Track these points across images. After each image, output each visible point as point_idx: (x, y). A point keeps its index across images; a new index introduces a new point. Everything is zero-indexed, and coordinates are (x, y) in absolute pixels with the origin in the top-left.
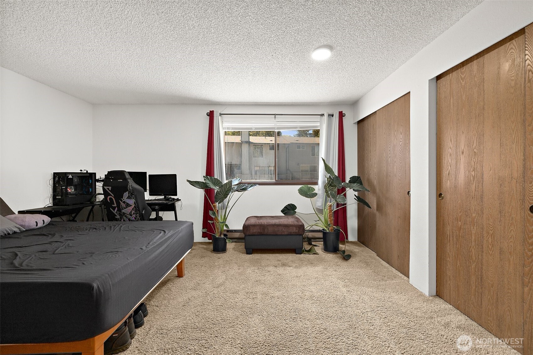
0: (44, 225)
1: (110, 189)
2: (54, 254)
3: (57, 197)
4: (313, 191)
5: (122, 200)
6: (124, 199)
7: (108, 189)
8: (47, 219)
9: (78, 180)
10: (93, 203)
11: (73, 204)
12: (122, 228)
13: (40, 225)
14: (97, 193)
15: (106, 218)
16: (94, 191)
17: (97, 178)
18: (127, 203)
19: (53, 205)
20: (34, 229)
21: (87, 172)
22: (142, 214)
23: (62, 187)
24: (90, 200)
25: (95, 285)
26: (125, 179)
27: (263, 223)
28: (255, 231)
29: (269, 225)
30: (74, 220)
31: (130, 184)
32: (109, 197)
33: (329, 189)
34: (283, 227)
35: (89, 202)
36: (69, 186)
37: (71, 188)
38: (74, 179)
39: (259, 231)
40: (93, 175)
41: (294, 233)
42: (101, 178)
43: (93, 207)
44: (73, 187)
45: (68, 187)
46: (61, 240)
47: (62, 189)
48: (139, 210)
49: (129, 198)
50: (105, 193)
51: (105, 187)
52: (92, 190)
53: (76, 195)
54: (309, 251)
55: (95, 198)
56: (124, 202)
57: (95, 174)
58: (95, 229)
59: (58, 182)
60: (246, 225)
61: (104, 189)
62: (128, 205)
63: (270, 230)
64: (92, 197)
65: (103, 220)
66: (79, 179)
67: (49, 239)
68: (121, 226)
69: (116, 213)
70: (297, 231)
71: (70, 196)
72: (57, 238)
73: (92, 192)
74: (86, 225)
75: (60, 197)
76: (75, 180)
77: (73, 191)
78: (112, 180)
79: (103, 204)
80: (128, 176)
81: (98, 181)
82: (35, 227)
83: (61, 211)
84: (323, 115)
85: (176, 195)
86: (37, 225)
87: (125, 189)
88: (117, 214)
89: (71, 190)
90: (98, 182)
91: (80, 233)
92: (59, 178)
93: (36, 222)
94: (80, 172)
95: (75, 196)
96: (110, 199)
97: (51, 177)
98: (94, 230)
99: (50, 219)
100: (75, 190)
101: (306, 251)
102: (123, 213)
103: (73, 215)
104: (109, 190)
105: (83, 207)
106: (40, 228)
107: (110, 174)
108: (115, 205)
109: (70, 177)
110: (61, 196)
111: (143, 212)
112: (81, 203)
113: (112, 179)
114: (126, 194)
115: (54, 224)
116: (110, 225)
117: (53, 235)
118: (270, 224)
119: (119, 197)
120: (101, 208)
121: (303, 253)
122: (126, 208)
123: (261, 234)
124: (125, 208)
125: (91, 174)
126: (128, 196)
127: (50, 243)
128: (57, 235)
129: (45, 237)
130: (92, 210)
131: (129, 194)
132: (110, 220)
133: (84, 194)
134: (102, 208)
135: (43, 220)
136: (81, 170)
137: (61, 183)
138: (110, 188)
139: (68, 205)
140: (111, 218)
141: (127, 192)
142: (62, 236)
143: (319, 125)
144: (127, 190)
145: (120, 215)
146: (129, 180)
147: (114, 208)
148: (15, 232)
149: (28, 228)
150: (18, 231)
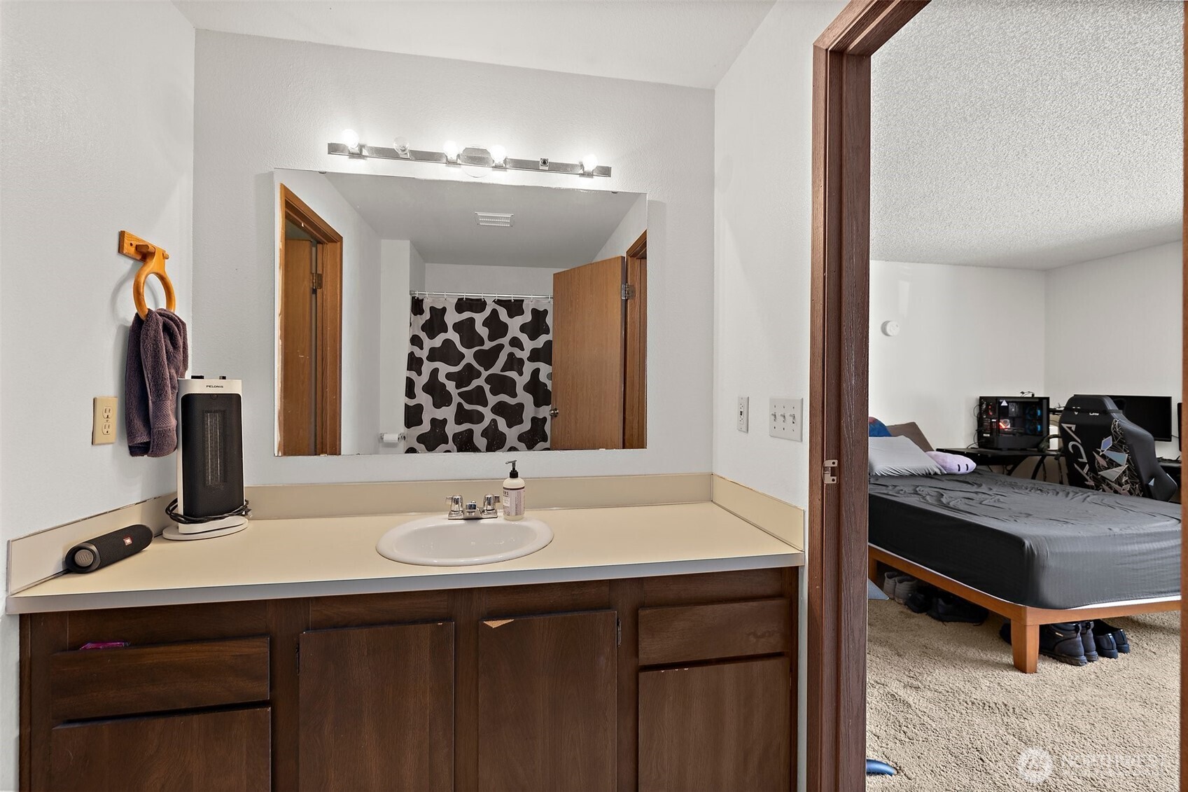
0: (968, 472)
1: (1073, 429)
2: (980, 504)
3: (984, 435)
5: (1099, 452)
6: (1102, 451)
7: (1070, 428)
8: (972, 465)
9: (1017, 409)
10: (1044, 452)
11: (1009, 449)
12: (1088, 499)
13: (963, 470)
14: (1051, 434)
15: (1066, 479)
16: (1045, 429)
17: (1051, 406)
18: (1110, 459)
19: (979, 445)
20: (954, 474)
21: (1033, 395)
22: (1148, 485)
23: (991, 419)
24: (1037, 446)
25: (1027, 543)
26: (1105, 412)
30: (1009, 473)
31: (1116, 421)
32: (1071, 444)
35: (1036, 449)
36: (1003, 419)
37: (1005, 423)
38: (1010, 407)
40: (1045, 401)
42: (1060, 408)
43: (1044, 457)
44: (1008, 421)
45: (1001, 420)
46: (990, 493)
47: (992, 422)
48: (1139, 477)
49: (1113, 448)
50: (1064, 435)
51: (1065, 426)
52: (1042, 428)
53: (1014, 434)
55: (1047, 444)
56: (1104, 457)
57: (1048, 399)
58: (1040, 490)
59: (986, 411)
61: (1061, 429)
62: (1112, 464)
64: (1042, 440)
65: (1061, 483)
66: (1019, 408)
67: (975, 489)
68: (1089, 496)
69: (1087, 474)
71: (1004, 435)
72: (984, 489)
73: (1041, 432)
74: (1029, 482)
75: (989, 435)
76: (1013, 409)
77: (1009, 427)
78: (1076, 413)
79: (1061, 456)
80: (1111, 406)
81: (1054, 411)
82: (956, 471)
83: (990, 456)
86: (959, 470)
87: (1106, 431)
88: (1088, 478)
89: (1005, 425)
90: (1054, 414)
91: (1016, 491)
92: (987, 405)
93: (959, 466)
94: (1020, 395)
95: (1011, 436)
96: (1074, 446)
97: (974, 403)
98: (1039, 492)
99: (975, 465)
100: (1013, 425)
102: (1102, 476)
103: (1009, 468)
104: (1072, 431)
105: (1027, 456)
106: (962, 475)
107: (1076, 401)
108: (1085, 460)
109: (1004, 404)
110: (991, 434)
111: (1152, 482)
112: (1022, 450)
113: (1077, 410)
114: (1107, 442)
115: (980, 472)
116: (1067, 491)
117: (980, 486)
119: (1092, 445)
120: (1057, 461)
122: (1108, 468)
125: (1041, 399)
126: (1113, 445)
127: (976, 493)
128: (984, 486)
129: (969, 485)
130: (1041, 461)
131: (1113, 441)
132: (1072, 483)
133: (1027, 434)
134: (1059, 464)
135: (967, 465)
136: (1023, 393)
137: (991, 414)
138: (1073, 427)
139: (1000, 449)
140: (1076, 481)
141: (1110, 437)
142: (991, 489)
144: (1110, 434)
145: (1094, 479)
146: (1114, 415)
147: (1082, 466)
148: (936, 474)
149: (949, 472)
150: (939, 473)
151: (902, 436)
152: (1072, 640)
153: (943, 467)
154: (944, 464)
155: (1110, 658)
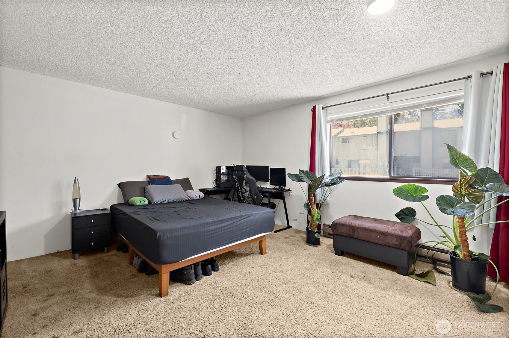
0: (200, 198)
4: (423, 192)
5: (243, 187)
7: (235, 178)
8: (202, 195)
13: (198, 198)
15: (237, 199)
18: (245, 189)
22: (254, 198)
23: (219, 175)
25: (158, 234)
26: (243, 171)
27: (353, 225)
28: (343, 231)
29: (361, 228)
31: (246, 175)
33: (466, 192)
34: (377, 234)
39: (348, 232)
41: (392, 244)
45: (222, 176)
46: (192, 208)
47: (219, 177)
48: (252, 196)
49: (246, 185)
50: (235, 181)
54: (422, 276)
59: (218, 172)
60: (334, 223)
62: (246, 191)
63: (362, 235)
67: (189, 206)
70: (398, 243)
75: (218, 182)
80: (245, 169)
82: (195, 198)
84: (470, 77)
85: (285, 186)
86: (196, 198)
87: (243, 178)
88: (241, 197)
91: (205, 205)
93: (196, 196)
94: (231, 166)
96: (237, 185)
99: (204, 195)
101: (417, 275)
107: (237, 167)
108: (240, 190)
111: (255, 197)
113: (237, 171)
114: (244, 183)
115: (205, 198)
117: (195, 204)
118: (362, 226)
119: (241, 184)
121: (410, 276)
123: (350, 237)
124: (245, 193)
127: (186, 208)
129: (202, 204)
135: (199, 195)
136: (232, 165)
140: (239, 199)
143: (463, 93)
144: (244, 180)
145: (243, 197)
146: (245, 172)
147: (240, 192)
148: (186, 200)
149: (192, 199)
150: (188, 200)
151: (178, 184)
152: (189, 274)
153: (189, 197)
154: (190, 196)
155: (208, 276)
